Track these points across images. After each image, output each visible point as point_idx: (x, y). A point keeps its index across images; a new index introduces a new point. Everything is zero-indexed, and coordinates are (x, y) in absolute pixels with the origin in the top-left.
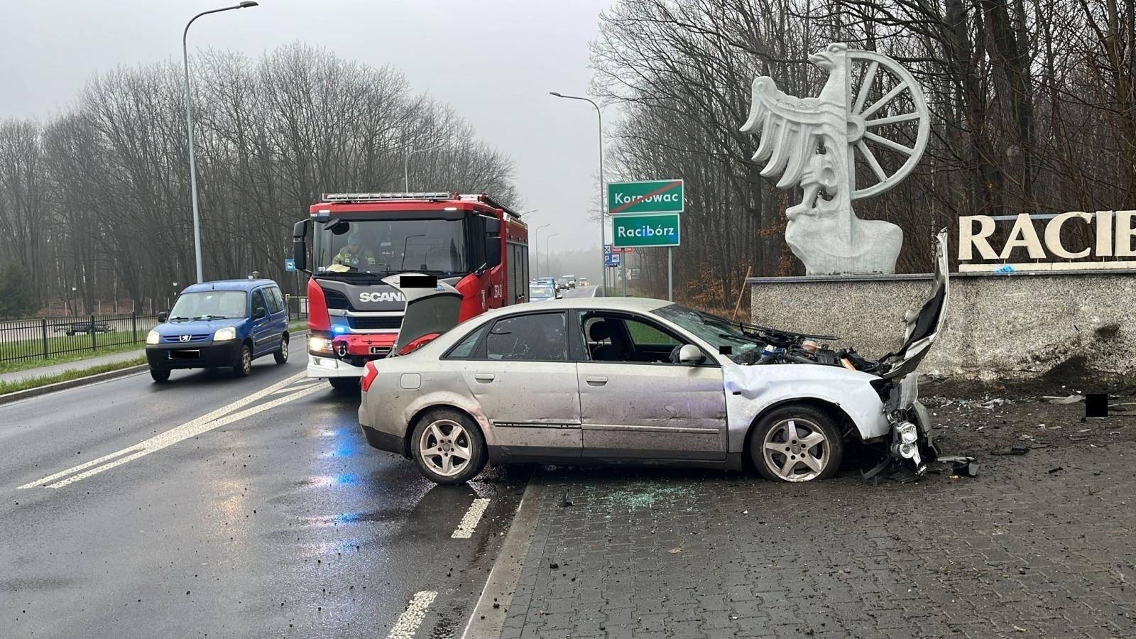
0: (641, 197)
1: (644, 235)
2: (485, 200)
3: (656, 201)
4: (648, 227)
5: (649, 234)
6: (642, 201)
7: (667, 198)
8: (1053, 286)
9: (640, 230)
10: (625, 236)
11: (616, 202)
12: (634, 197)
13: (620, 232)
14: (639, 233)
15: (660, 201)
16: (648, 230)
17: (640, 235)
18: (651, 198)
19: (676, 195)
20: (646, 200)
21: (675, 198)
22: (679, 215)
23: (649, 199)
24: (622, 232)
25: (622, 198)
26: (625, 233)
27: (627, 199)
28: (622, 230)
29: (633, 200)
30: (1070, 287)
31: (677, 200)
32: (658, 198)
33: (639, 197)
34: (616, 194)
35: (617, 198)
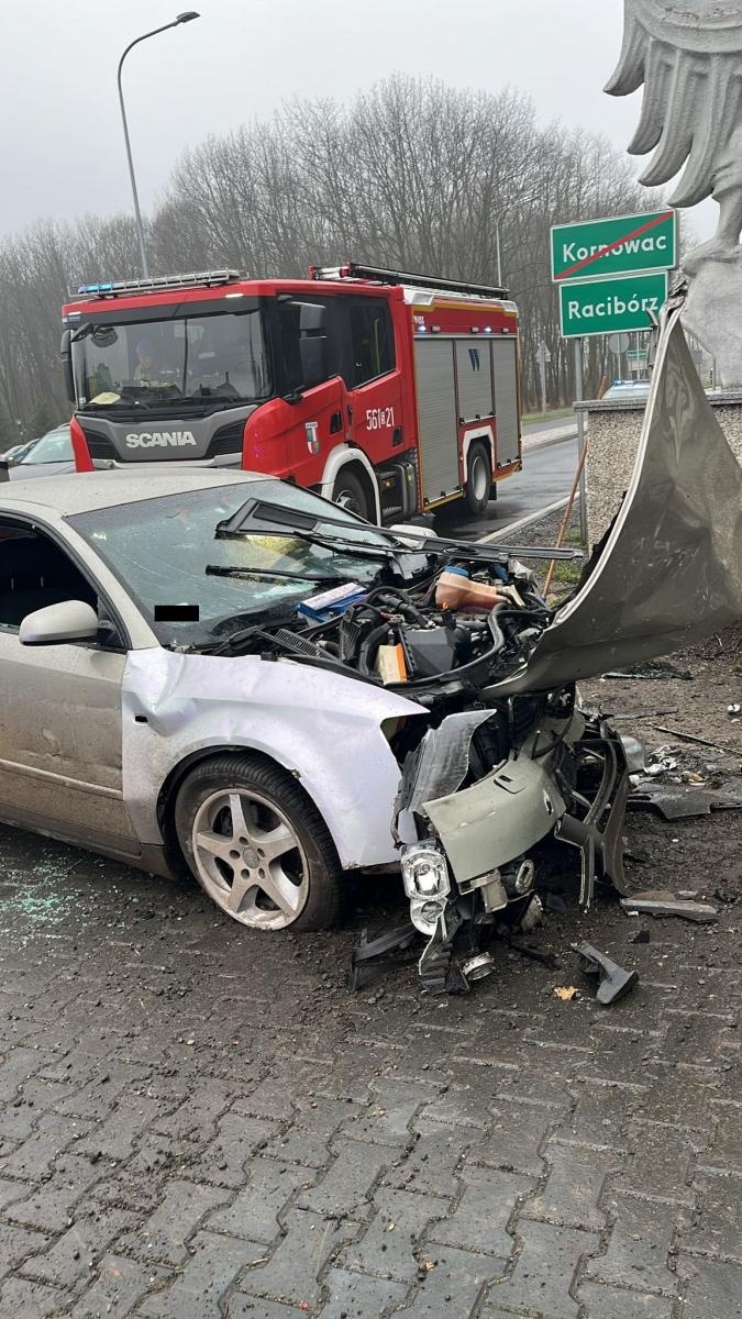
0: (605, 246)
1: (610, 313)
2: (353, 271)
3: (629, 252)
4: (616, 298)
5: (617, 312)
6: (607, 254)
7: (647, 245)
9: (602, 305)
10: (579, 316)
11: (565, 260)
12: (593, 248)
13: (571, 310)
14: (601, 310)
15: (636, 251)
16: (617, 304)
17: (603, 314)
18: (621, 246)
19: (663, 238)
20: (613, 251)
21: (662, 243)
22: (666, 273)
23: (617, 250)
24: (575, 310)
25: (574, 252)
26: (580, 311)
27: (583, 254)
28: (574, 306)
29: (592, 254)
31: (664, 247)
32: (632, 247)
33: (601, 247)
34: (565, 246)
35: (567, 252)
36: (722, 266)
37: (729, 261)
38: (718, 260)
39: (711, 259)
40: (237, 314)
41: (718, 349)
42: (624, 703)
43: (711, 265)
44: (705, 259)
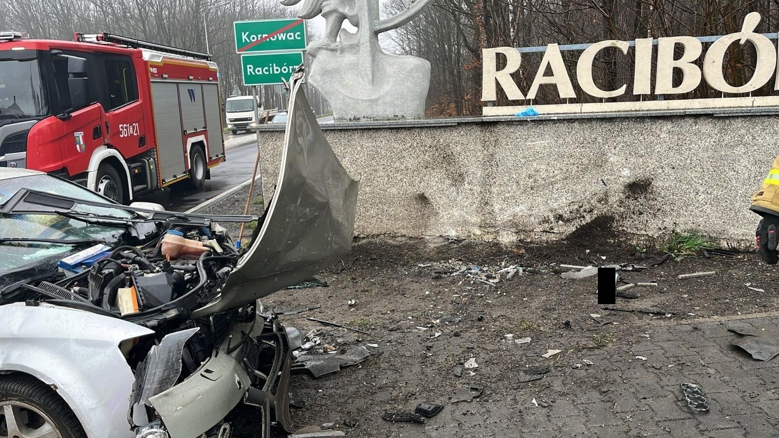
0: (267, 35)
1: (271, 73)
2: (106, 38)
3: (280, 39)
4: (274, 65)
5: (275, 72)
6: (268, 40)
7: (290, 36)
8: (579, 132)
9: (267, 68)
10: (254, 74)
11: (244, 41)
12: (259, 36)
13: (249, 70)
14: (266, 71)
15: (284, 39)
16: (275, 68)
17: (267, 73)
18: (275, 36)
19: (299, 33)
20: (271, 38)
21: (298, 36)
22: (302, 53)
23: (274, 38)
24: (251, 70)
25: (248, 37)
26: (254, 71)
27: (254, 38)
28: (250, 68)
29: (259, 39)
30: (599, 132)
31: (300, 38)
32: (282, 37)
33: (264, 36)
34: (243, 33)
35: (244, 37)
36: (329, 53)
37: (333, 50)
38: (327, 49)
39: (323, 48)
40: (20, 60)
41: (330, 98)
42: (290, 305)
43: (324, 51)
44: (320, 48)
